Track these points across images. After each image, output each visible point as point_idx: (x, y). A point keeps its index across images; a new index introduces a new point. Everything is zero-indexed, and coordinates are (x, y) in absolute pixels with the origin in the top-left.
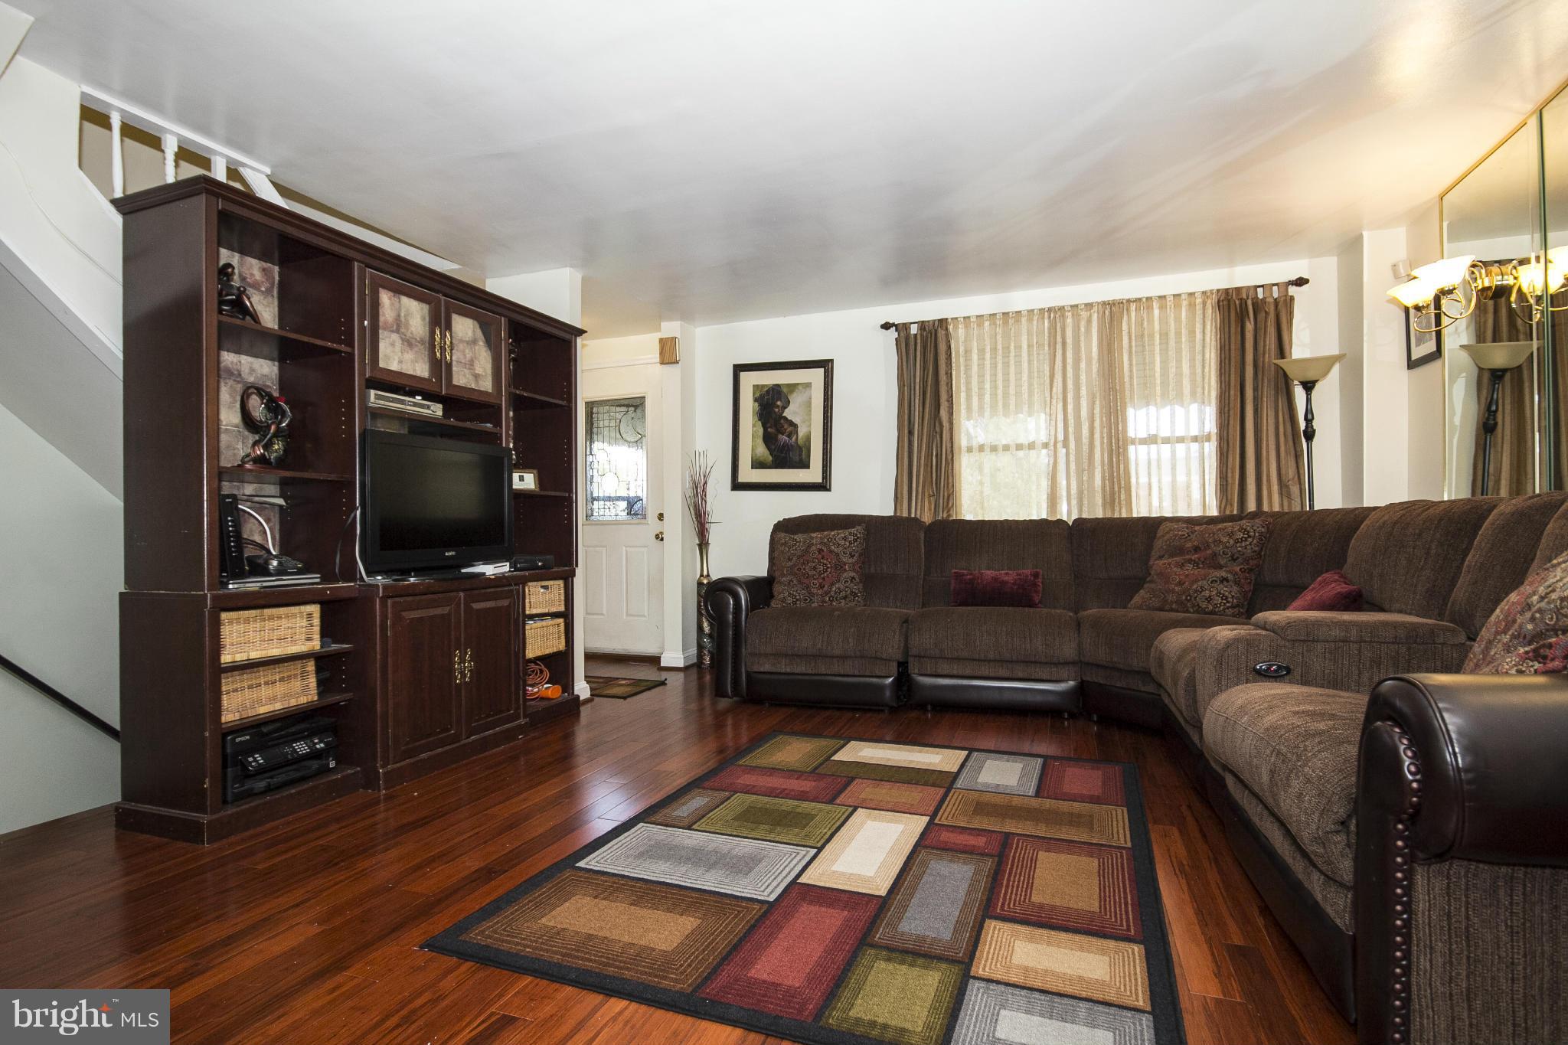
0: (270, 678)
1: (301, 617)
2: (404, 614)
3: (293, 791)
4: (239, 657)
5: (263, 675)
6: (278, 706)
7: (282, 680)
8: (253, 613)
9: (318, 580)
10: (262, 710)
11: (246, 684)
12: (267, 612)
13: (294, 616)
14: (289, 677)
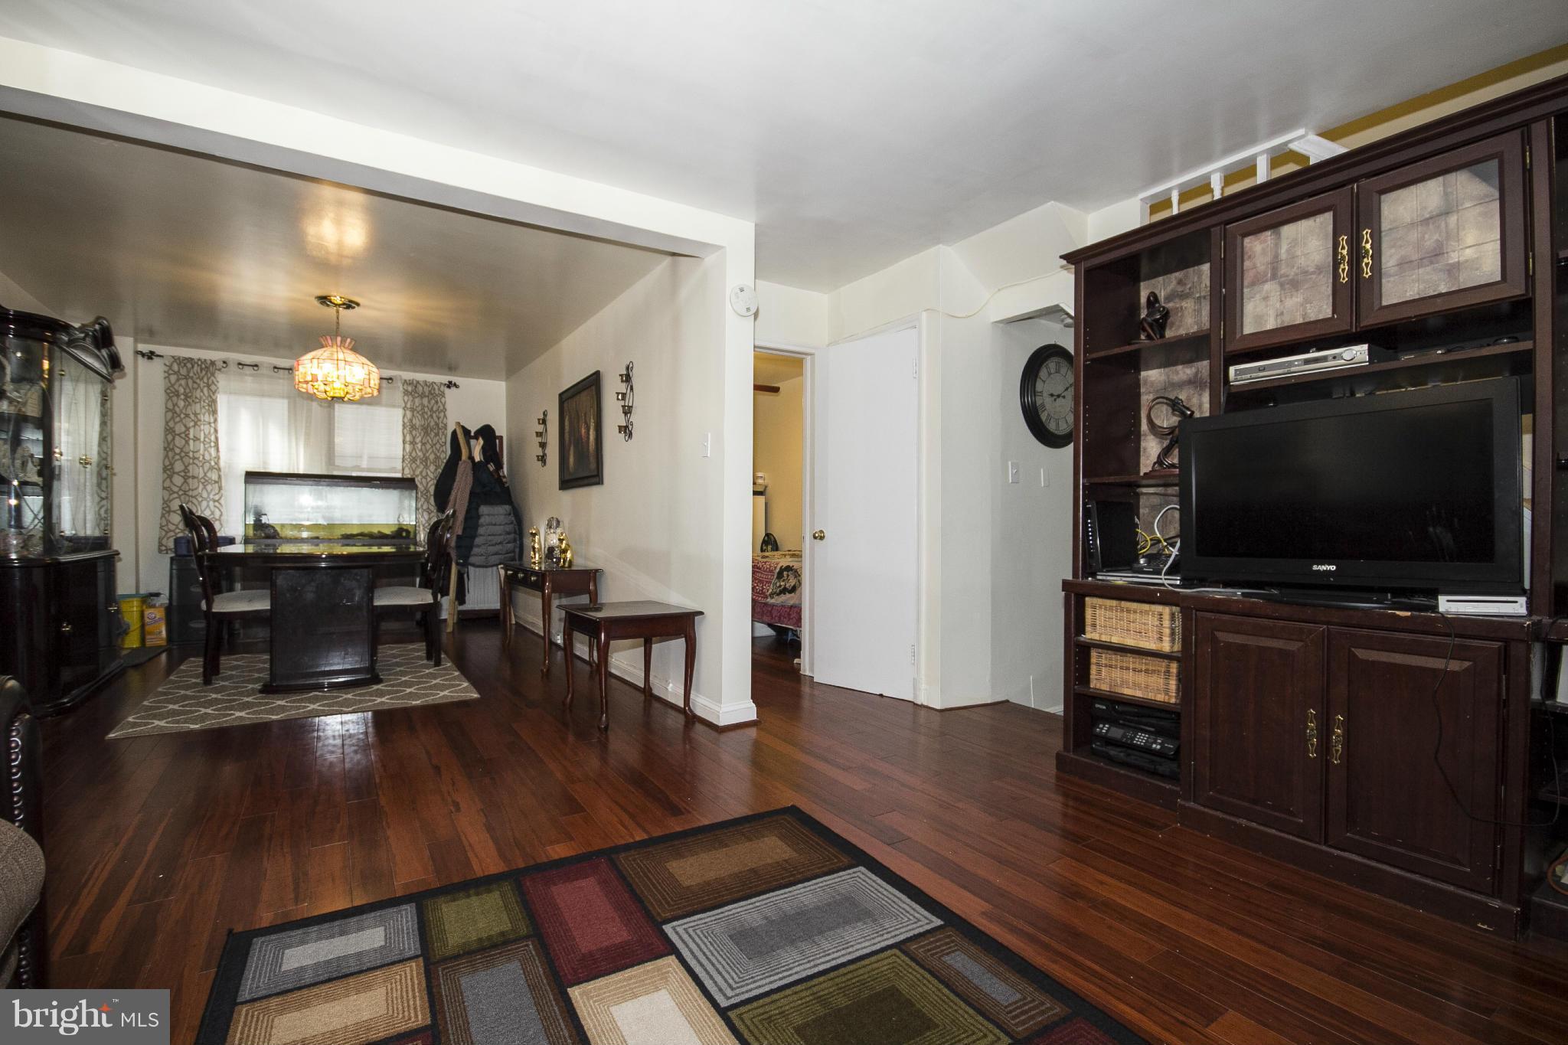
0: (1137, 666)
1: (1153, 616)
2: (1219, 634)
3: (1122, 772)
4: (1104, 638)
5: (1131, 661)
6: (1139, 694)
7: (1147, 671)
8: (1114, 603)
9: (1178, 583)
10: (1127, 691)
11: (1119, 665)
12: (1124, 604)
13: (1147, 613)
14: (1154, 671)
